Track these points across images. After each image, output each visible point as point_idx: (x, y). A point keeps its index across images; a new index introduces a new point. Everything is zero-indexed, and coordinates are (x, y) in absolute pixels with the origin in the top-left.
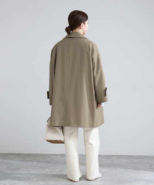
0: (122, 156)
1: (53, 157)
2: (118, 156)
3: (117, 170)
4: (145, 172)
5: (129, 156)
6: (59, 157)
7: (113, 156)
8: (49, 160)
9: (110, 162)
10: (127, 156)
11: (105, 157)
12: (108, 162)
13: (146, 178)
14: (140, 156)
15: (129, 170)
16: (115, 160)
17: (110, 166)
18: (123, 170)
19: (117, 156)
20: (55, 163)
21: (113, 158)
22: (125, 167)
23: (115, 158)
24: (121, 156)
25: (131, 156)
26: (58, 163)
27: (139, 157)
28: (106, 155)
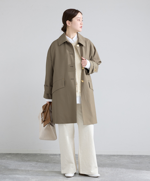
0: (123, 155)
1: (52, 156)
2: (119, 155)
3: (118, 170)
4: (146, 172)
5: (130, 155)
6: (58, 156)
7: (114, 155)
8: (48, 160)
9: (111, 162)
10: (128, 155)
11: (105, 156)
12: (108, 162)
13: (148, 178)
14: (141, 155)
15: (130, 170)
16: (116, 160)
17: (111, 165)
18: (124, 170)
19: (117, 155)
20: (54, 163)
21: (113, 157)
22: (127, 167)
23: (116, 158)
24: (121, 155)
25: (132, 156)
26: (57, 163)
27: (140, 157)
28: (107, 155)
